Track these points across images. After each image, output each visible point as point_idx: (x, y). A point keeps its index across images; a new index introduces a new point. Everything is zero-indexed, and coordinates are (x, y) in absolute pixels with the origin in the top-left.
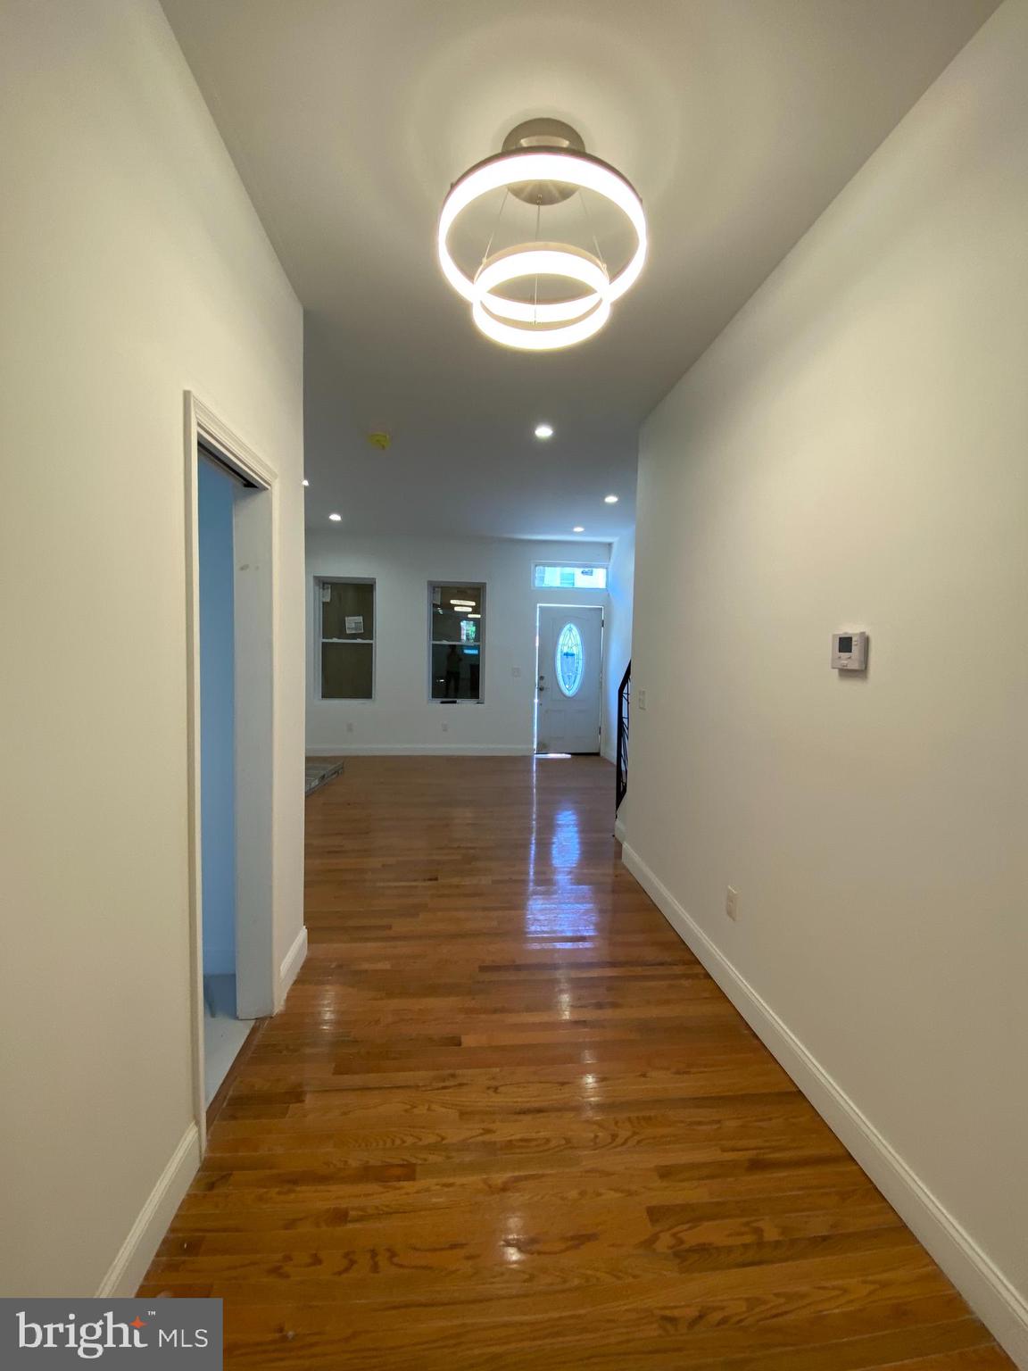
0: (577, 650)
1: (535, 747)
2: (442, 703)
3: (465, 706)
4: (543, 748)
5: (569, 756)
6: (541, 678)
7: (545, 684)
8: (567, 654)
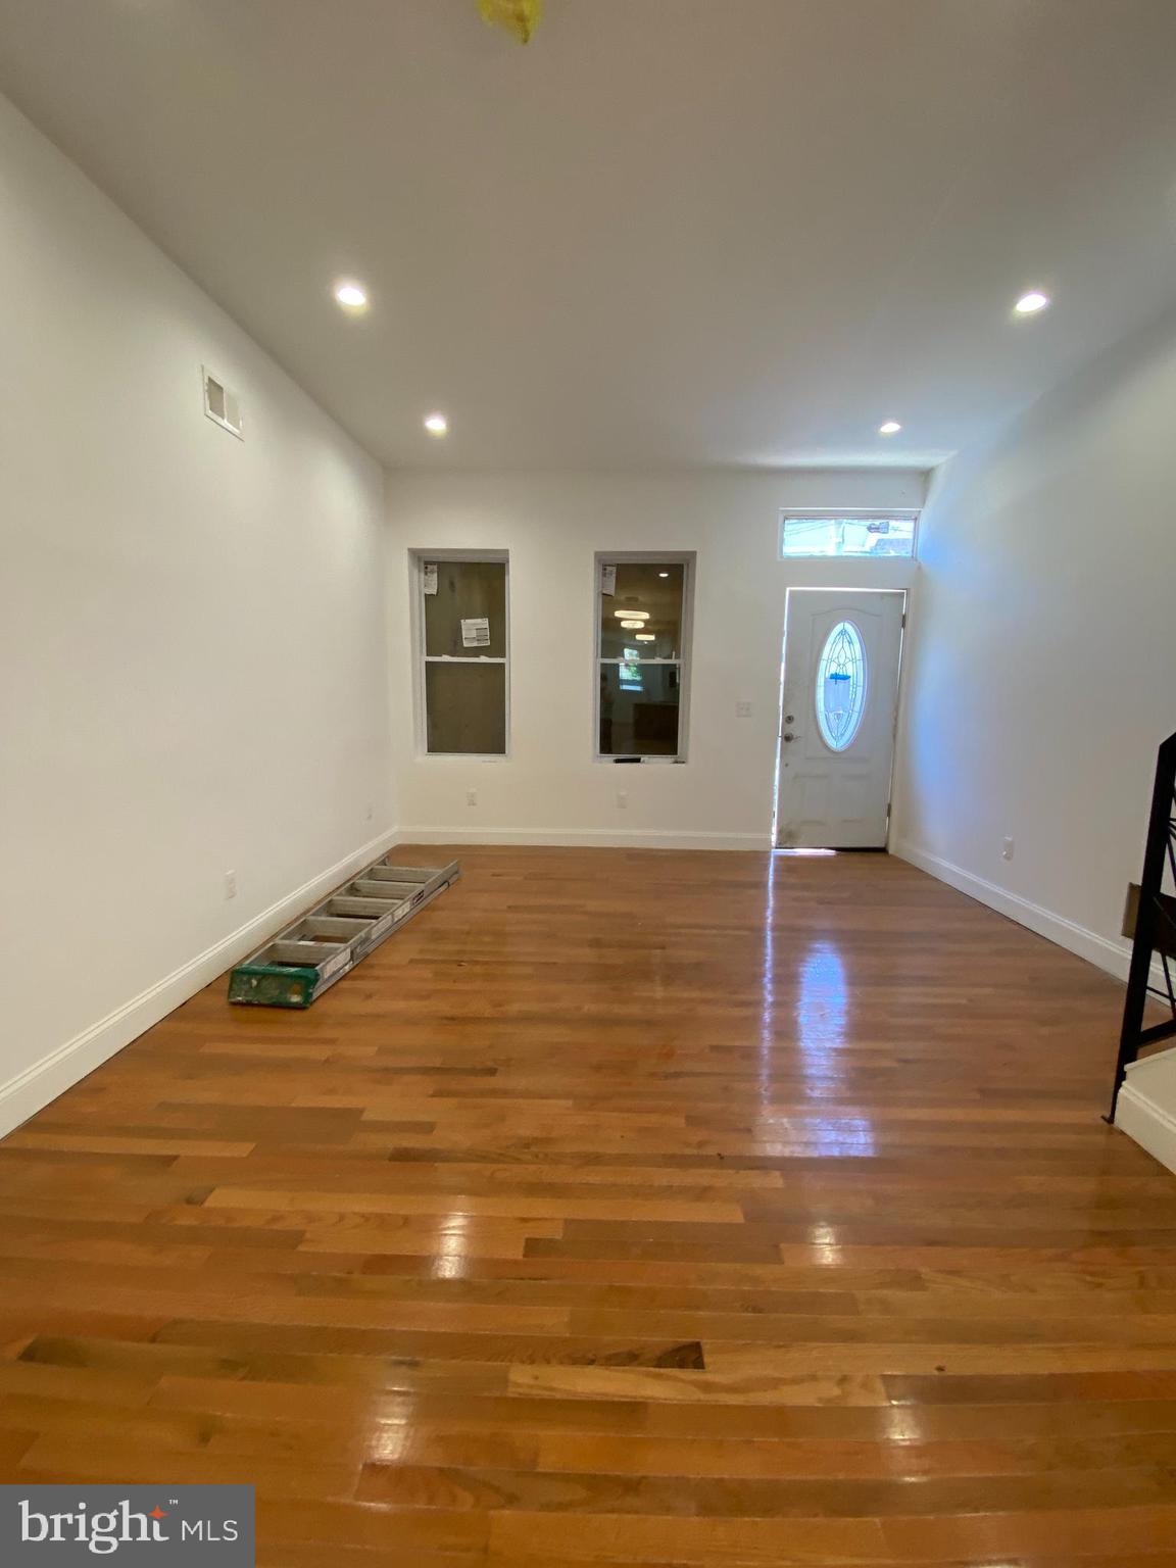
0: (854, 669)
1: (774, 838)
2: (617, 761)
3: (654, 765)
4: (787, 838)
5: (832, 853)
6: (789, 719)
7: (795, 729)
8: (835, 677)
